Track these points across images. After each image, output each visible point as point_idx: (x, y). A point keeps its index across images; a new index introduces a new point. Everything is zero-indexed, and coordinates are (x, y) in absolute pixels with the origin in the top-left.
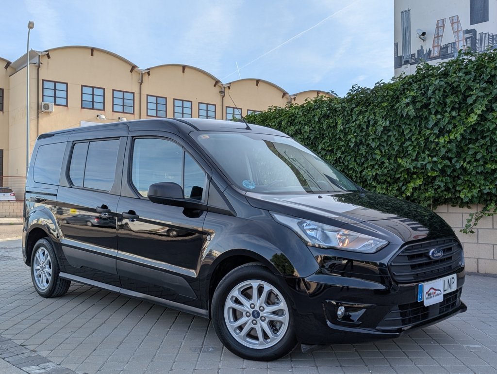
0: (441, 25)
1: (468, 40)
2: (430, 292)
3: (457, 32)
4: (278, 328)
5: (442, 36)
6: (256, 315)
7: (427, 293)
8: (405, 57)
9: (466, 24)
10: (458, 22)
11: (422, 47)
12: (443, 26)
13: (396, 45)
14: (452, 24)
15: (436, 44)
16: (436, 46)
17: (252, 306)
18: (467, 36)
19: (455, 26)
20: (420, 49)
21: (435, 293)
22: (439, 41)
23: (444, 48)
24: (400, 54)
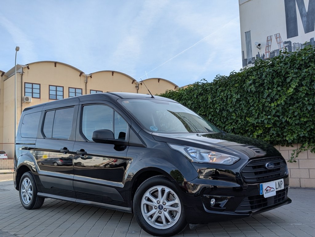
0: (269, 40)
1: (287, 47)
2: (267, 189)
3: (280, 43)
4: (175, 215)
5: (270, 46)
6: (161, 208)
7: (265, 189)
8: (249, 59)
9: (284, 38)
10: (280, 37)
11: (259, 53)
12: (271, 40)
13: (243, 52)
14: (276, 38)
15: (267, 51)
16: (267, 52)
17: (158, 202)
18: (285, 45)
19: (278, 39)
20: (258, 54)
21: (270, 190)
22: (269, 49)
23: (272, 53)
24: (246, 58)
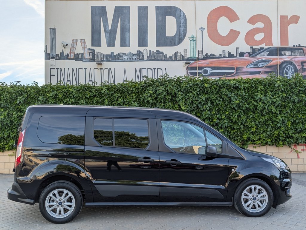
0: (74, 42)
1: (90, 54)
3: (85, 48)
5: (75, 48)
8: (52, 55)
9: (89, 45)
10: (85, 43)
11: (63, 51)
12: (76, 43)
13: (46, 47)
14: (82, 43)
15: (72, 52)
16: (72, 53)
18: (90, 51)
19: (83, 44)
20: (62, 52)
22: (74, 51)
23: (76, 55)
24: (49, 52)
